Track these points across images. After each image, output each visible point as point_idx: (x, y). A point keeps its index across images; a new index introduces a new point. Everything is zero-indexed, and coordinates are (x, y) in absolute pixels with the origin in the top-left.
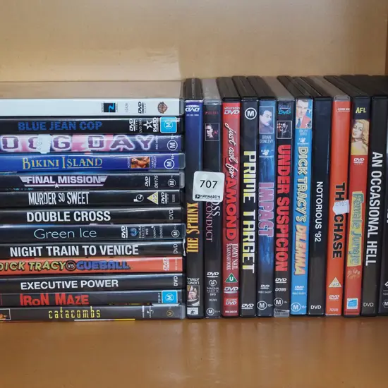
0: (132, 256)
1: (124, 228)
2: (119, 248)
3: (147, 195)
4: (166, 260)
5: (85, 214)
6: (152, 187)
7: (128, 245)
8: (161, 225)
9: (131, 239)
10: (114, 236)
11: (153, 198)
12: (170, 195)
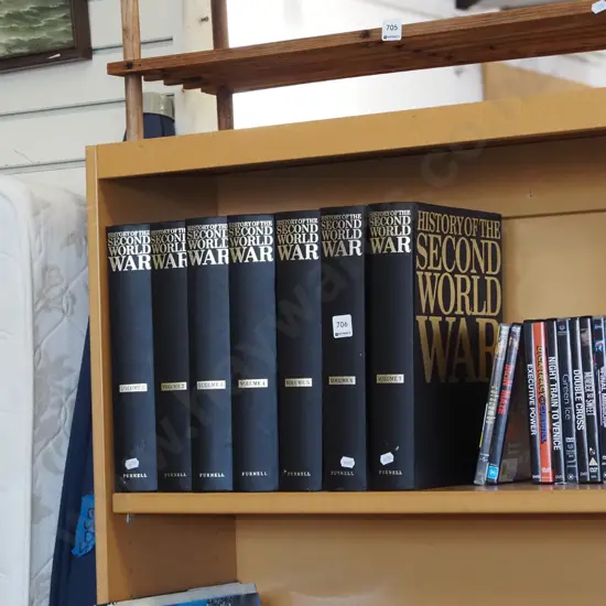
0: (553, 445)
1: (573, 439)
2: (558, 435)
3: (595, 457)
4: (549, 470)
5: (582, 411)
6: (601, 461)
7: (561, 443)
8: (576, 466)
9: (565, 445)
10: (566, 432)
11: (593, 462)
12: (596, 474)
